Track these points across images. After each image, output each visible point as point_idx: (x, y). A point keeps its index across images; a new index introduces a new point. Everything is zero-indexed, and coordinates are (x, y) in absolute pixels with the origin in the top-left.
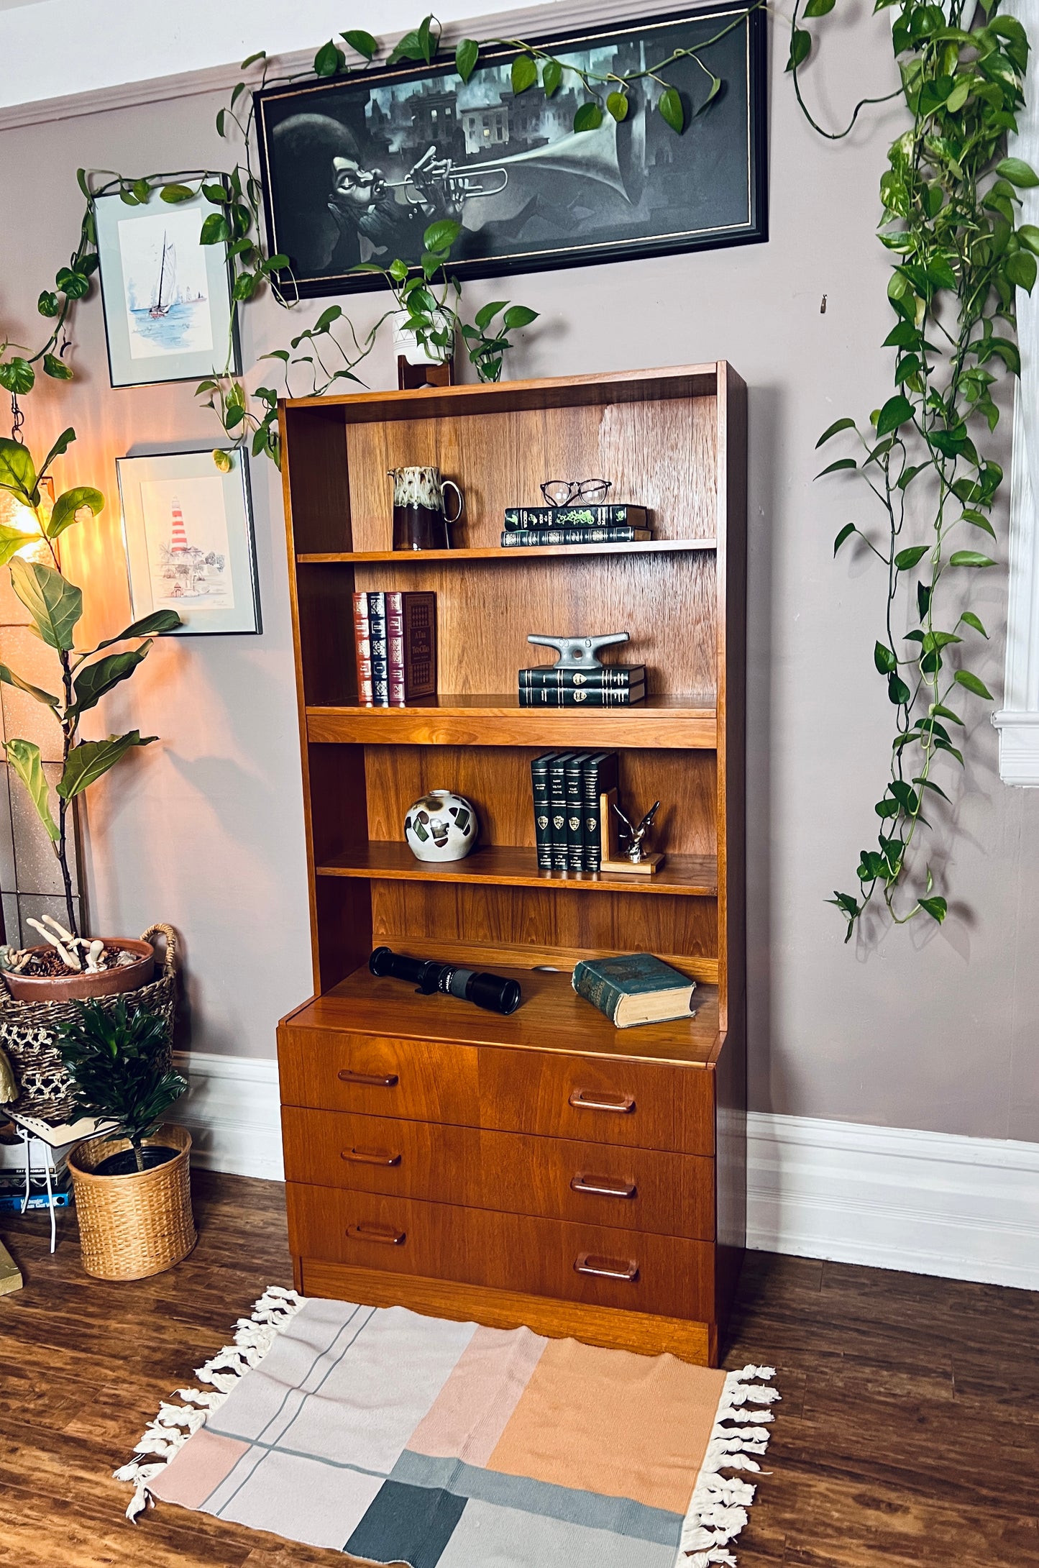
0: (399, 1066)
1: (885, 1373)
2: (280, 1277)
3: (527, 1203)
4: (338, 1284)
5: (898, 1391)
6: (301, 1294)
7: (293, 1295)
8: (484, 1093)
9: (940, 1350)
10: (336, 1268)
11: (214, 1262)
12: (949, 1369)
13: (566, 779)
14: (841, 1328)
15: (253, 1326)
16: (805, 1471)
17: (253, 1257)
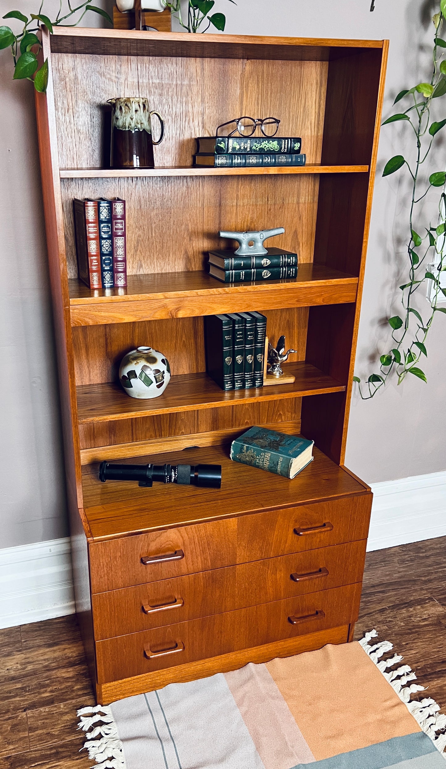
0: (183, 543)
1: (411, 609)
2: (73, 699)
3: (262, 597)
5: (425, 617)
6: (101, 705)
8: (240, 544)
9: (417, 587)
11: (16, 709)
12: (429, 595)
13: (245, 331)
14: (374, 593)
15: (97, 743)
16: (439, 677)
17: (39, 693)
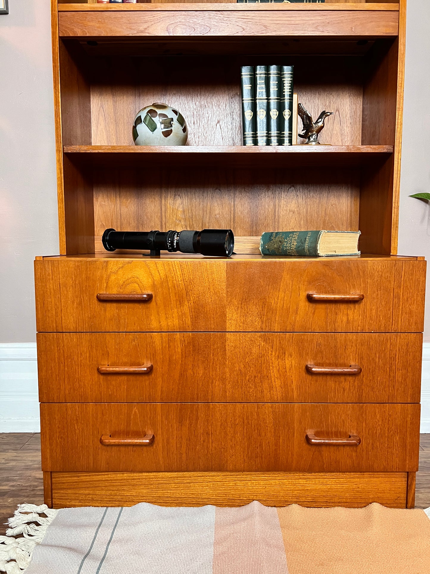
0: (154, 286)
2: (28, 496)
3: (265, 392)
4: (87, 492)
6: (51, 507)
7: (44, 508)
8: (231, 301)
10: (85, 477)
15: (9, 541)
